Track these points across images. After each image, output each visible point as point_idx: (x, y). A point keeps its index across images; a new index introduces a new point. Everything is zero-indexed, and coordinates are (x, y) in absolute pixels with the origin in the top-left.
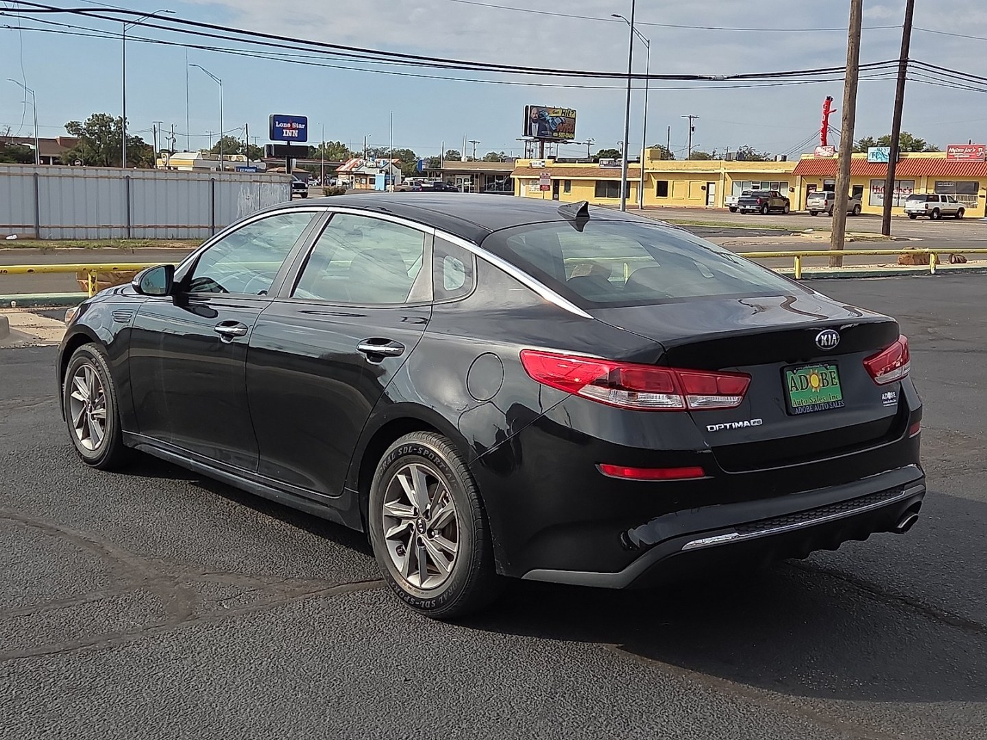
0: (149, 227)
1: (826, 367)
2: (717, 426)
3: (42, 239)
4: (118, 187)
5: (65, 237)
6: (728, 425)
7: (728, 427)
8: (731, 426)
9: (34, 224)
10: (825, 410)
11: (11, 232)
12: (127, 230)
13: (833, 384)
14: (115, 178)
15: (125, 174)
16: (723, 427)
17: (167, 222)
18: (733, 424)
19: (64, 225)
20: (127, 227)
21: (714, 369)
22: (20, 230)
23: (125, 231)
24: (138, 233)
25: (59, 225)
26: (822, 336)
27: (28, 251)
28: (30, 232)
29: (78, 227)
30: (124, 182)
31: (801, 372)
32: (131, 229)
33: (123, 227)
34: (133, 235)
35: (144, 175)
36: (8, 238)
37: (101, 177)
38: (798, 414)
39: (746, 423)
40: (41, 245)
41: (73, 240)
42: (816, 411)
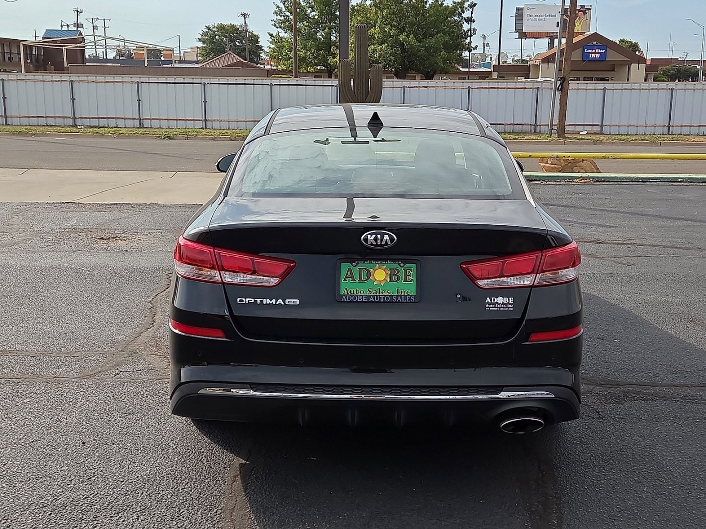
0: (685, 126)
1: (399, 264)
2: (247, 299)
3: (604, 134)
4: (664, 96)
5: (621, 133)
6: (259, 300)
7: (259, 302)
8: (262, 302)
9: (600, 124)
10: (385, 302)
11: (584, 129)
12: (667, 128)
13: (405, 280)
14: (663, 89)
15: (670, 87)
16: (253, 301)
17: (691, 123)
18: (265, 300)
19: (621, 124)
20: (668, 126)
21: (255, 253)
22: (590, 128)
23: (666, 129)
24: (676, 130)
25: (618, 124)
26: (369, 236)
27: (584, 142)
28: (597, 129)
29: (631, 126)
30: (670, 92)
31: (361, 265)
32: (671, 127)
33: (665, 126)
34: (672, 132)
35: (685, 87)
36: (581, 133)
37: (652, 89)
38: (344, 302)
39: (280, 301)
40: (594, 138)
41: (626, 135)
42: (372, 302)
